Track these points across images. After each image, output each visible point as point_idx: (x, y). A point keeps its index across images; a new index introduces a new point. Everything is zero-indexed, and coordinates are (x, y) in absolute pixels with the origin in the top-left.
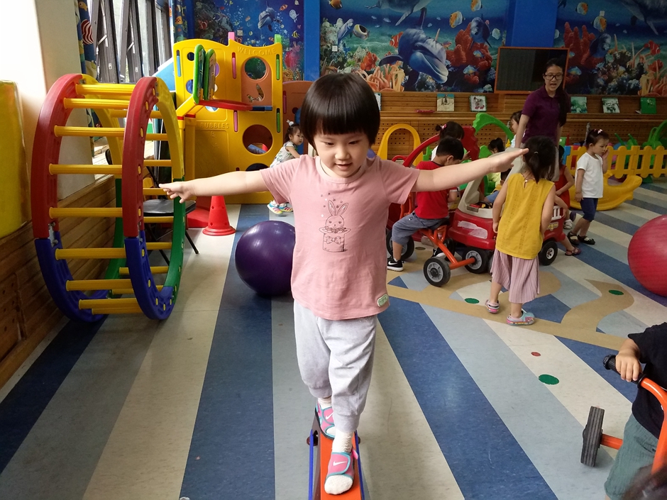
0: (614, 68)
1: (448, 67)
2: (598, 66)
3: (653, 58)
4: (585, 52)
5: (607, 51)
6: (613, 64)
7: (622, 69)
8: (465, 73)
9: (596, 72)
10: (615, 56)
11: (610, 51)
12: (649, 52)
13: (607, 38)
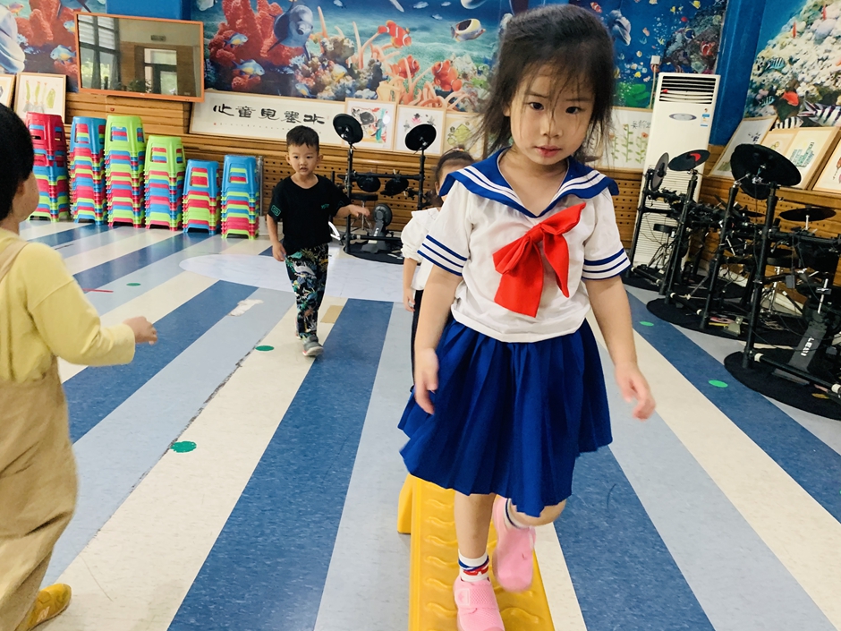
0: (324, 68)
1: (22, 45)
2: (293, 61)
3: (397, 52)
4: (265, 36)
5: (308, 36)
6: (322, 61)
7: (339, 70)
8: (54, 58)
9: (292, 72)
10: (323, 45)
11: (313, 36)
12: (390, 41)
13: (303, 12)
